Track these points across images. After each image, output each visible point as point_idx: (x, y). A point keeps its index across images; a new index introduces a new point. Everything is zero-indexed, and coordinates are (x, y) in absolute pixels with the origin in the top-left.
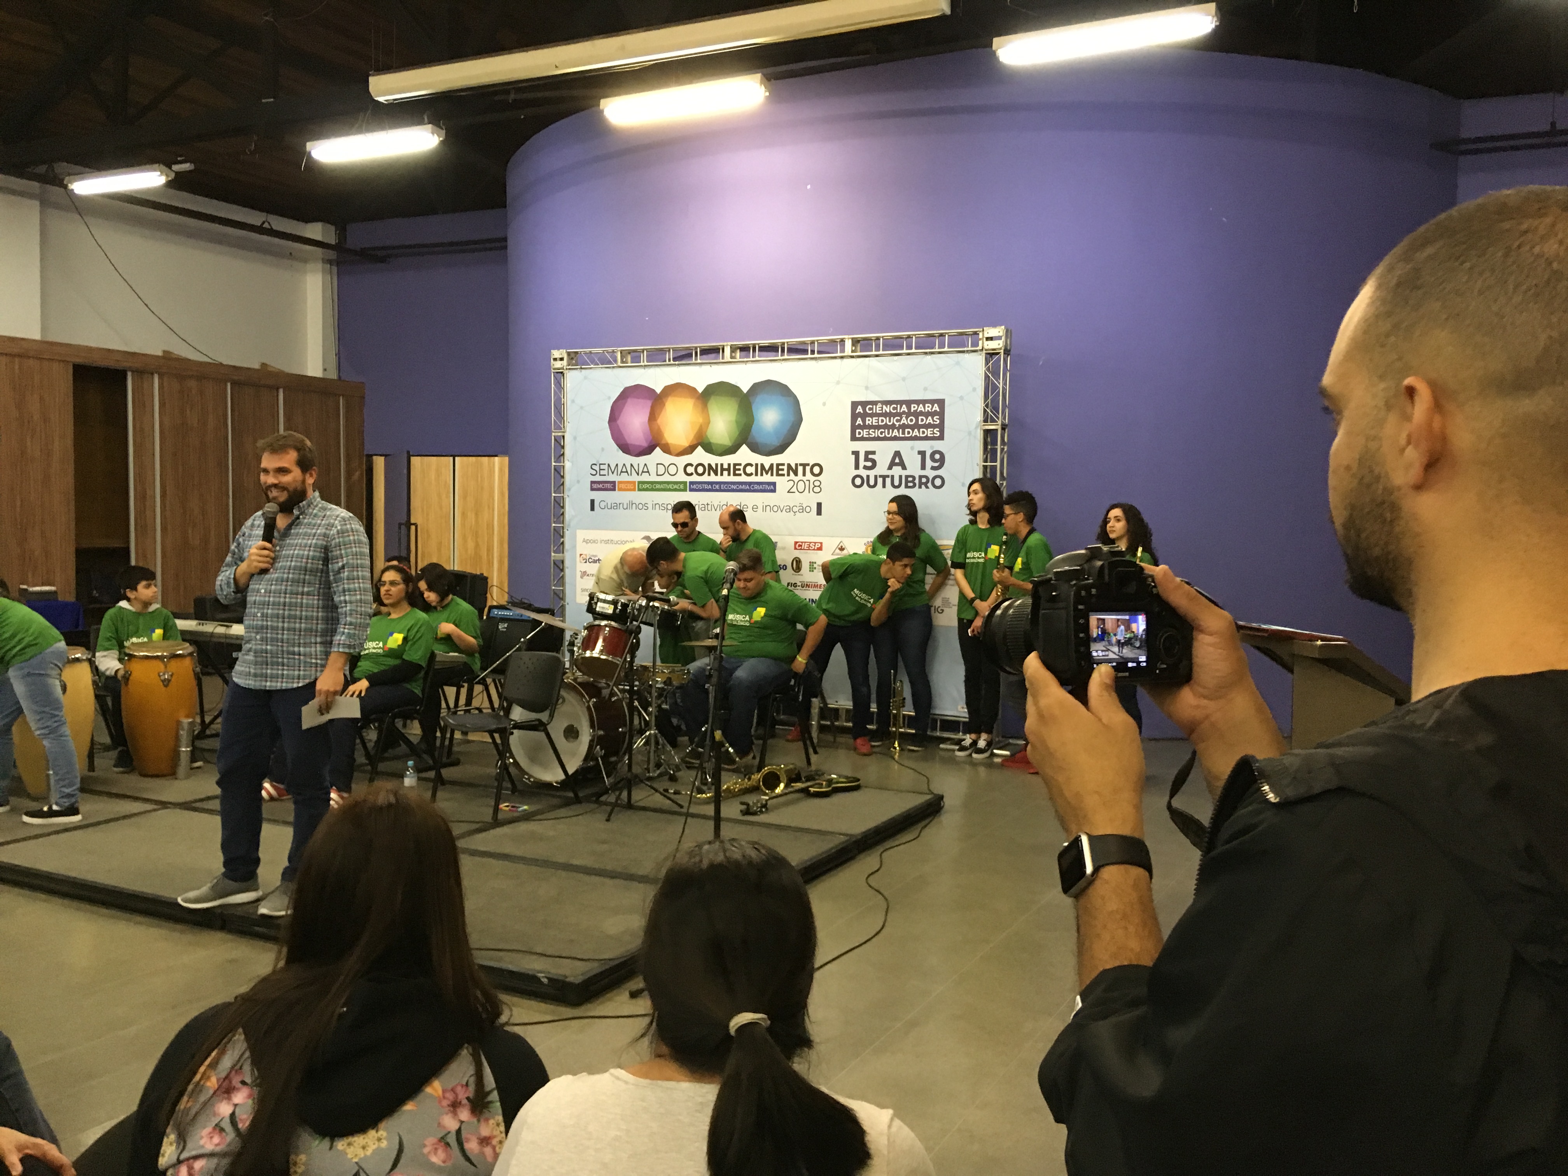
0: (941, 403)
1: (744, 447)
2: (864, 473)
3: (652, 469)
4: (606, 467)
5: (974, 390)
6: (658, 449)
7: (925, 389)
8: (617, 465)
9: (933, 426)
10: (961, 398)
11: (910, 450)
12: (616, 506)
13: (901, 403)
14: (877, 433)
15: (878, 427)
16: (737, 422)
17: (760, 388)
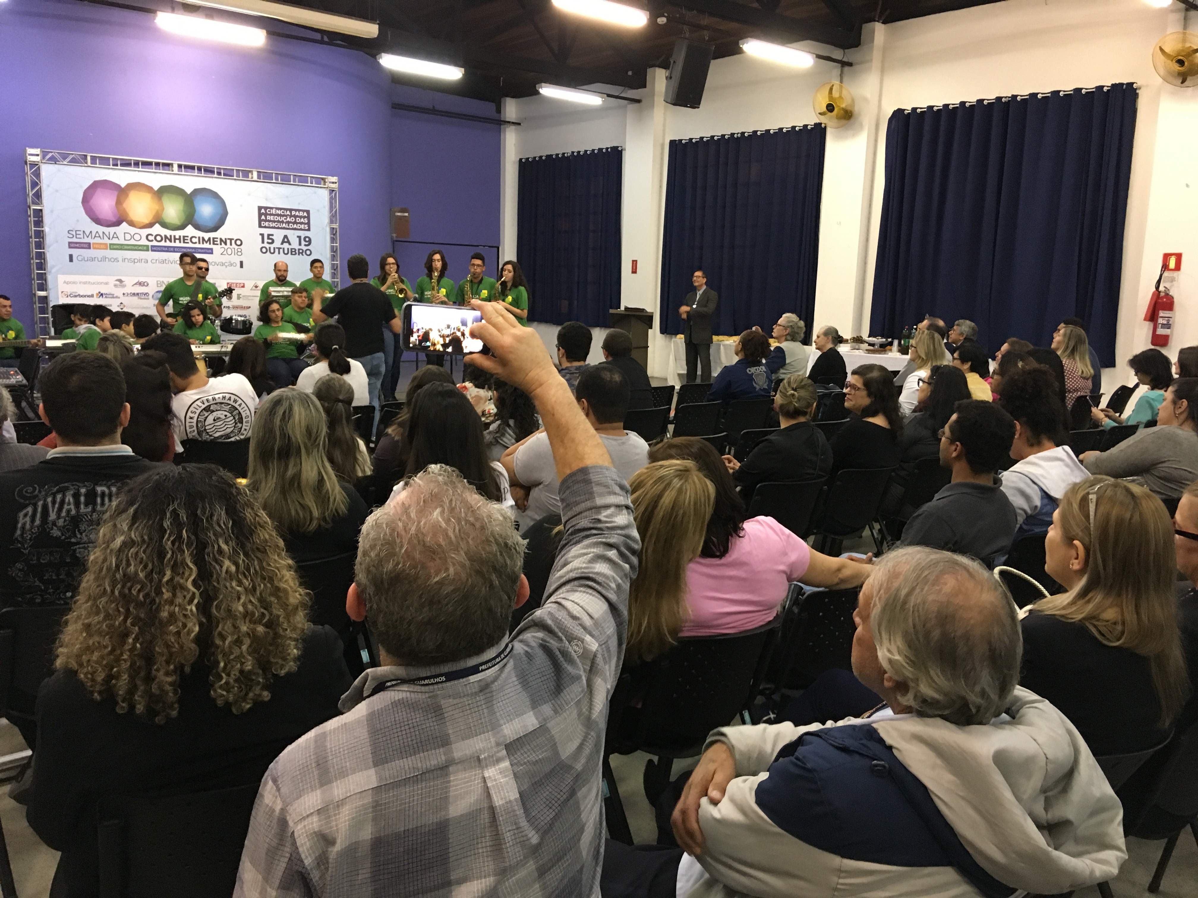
0: (308, 212)
1: (190, 227)
2: (268, 246)
3: (121, 236)
4: (81, 233)
5: (324, 207)
6: (124, 224)
7: (299, 204)
8: (91, 232)
9: (305, 224)
10: (318, 211)
11: (293, 236)
12: (93, 259)
13: (287, 210)
14: (274, 225)
15: (274, 222)
16: (184, 211)
17: (197, 192)
